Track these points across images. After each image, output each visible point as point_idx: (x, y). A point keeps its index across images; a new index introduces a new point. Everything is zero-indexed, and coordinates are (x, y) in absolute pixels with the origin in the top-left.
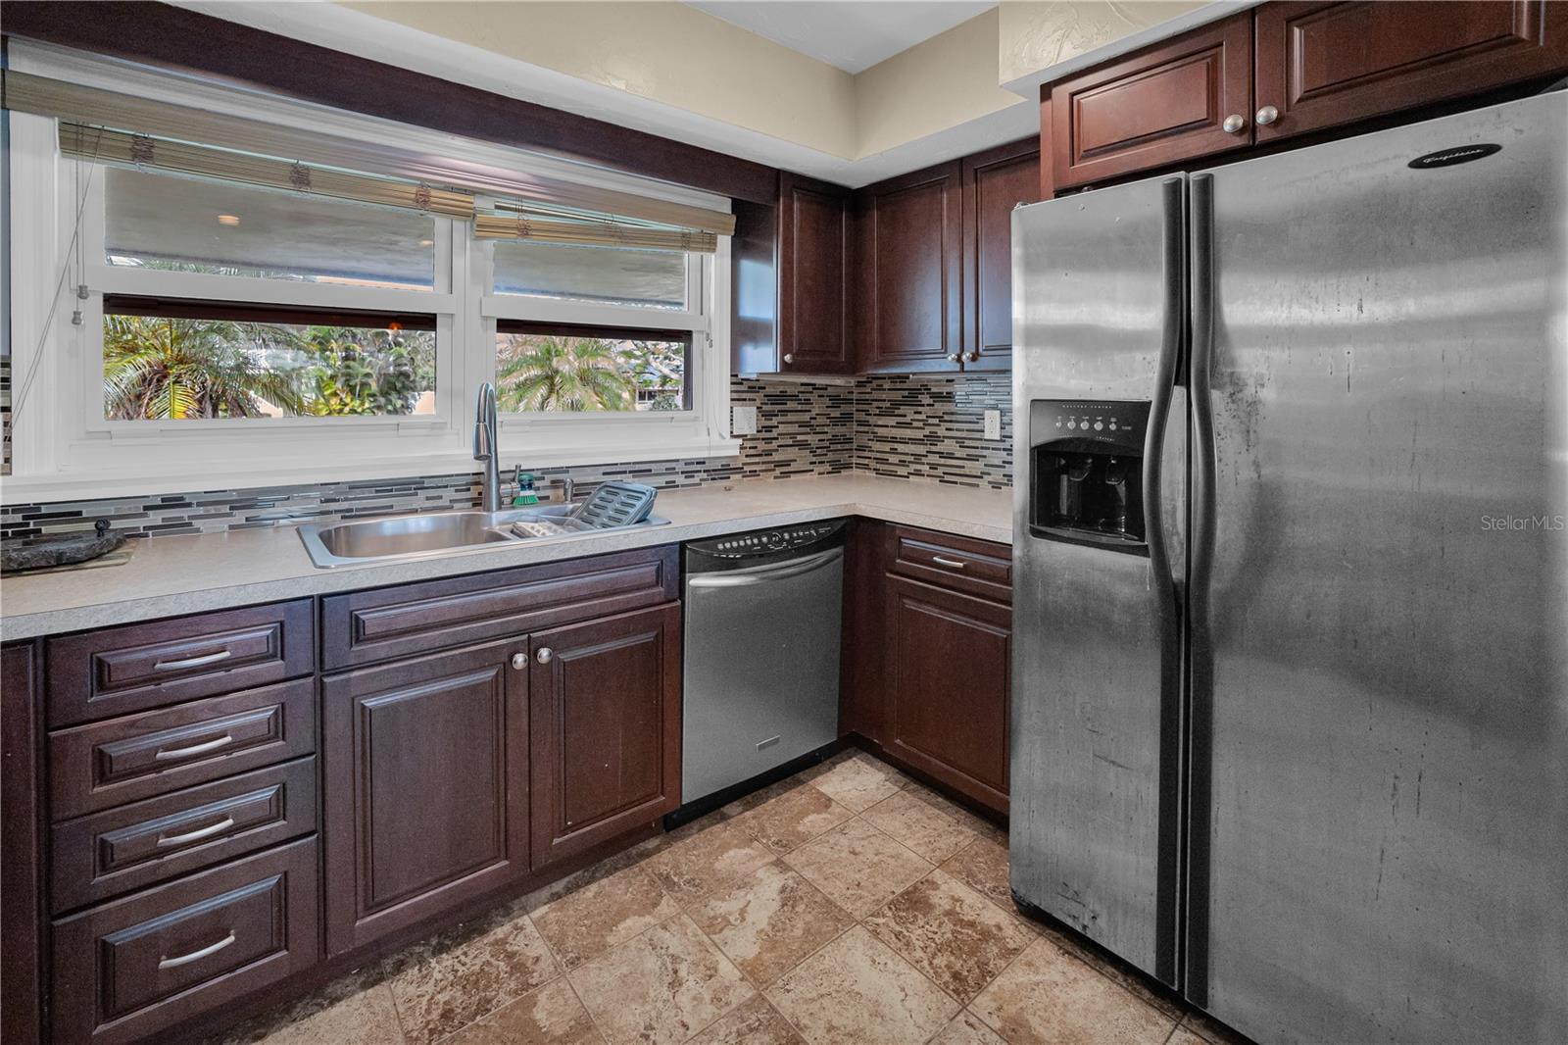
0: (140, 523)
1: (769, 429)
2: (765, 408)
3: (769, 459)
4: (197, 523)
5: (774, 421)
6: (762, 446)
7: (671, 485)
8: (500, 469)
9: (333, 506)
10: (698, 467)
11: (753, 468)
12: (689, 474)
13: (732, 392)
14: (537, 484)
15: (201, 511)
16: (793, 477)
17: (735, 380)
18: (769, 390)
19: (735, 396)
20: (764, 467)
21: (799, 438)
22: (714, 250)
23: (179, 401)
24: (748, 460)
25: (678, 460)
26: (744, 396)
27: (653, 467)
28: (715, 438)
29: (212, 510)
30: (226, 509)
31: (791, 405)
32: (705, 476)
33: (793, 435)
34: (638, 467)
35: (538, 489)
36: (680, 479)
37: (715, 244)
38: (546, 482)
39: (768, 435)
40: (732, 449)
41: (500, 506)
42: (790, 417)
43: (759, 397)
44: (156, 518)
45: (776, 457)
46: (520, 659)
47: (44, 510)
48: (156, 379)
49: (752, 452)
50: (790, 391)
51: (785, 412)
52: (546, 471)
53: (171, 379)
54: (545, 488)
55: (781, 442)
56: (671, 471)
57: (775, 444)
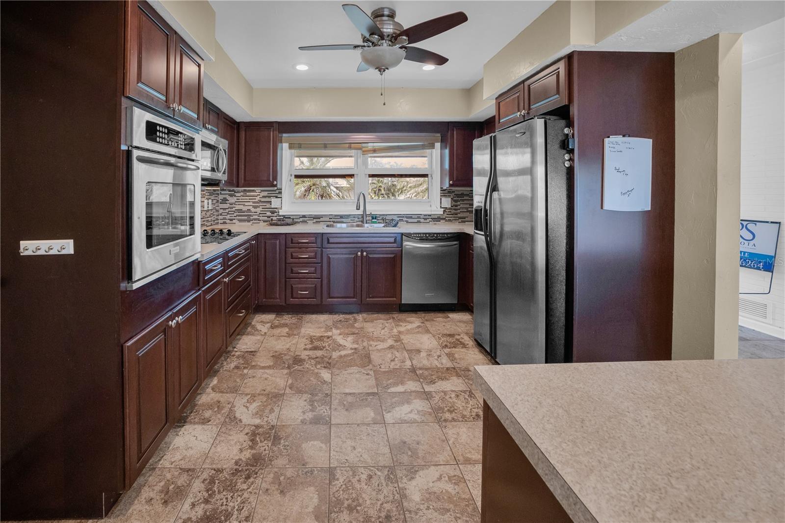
0: (299, 220)
1: (456, 206)
2: (455, 199)
3: (456, 216)
4: (308, 221)
5: (459, 203)
6: (453, 211)
7: (419, 222)
8: (367, 213)
9: (331, 220)
10: (429, 217)
11: (449, 218)
12: (425, 219)
13: (441, 193)
14: (378, 218)
15: (308, 219)
16: (466, 223)
17: (442, 189)
18: (456, 193)
19: (442, 194)
20: (454, 218)
21: (469, 209)
22: (434, 148)
23: (312, 196)
24: (448, 216)
25: (421, 214)
26: (446, 194)
27: (413, 216)
28: (434, 208)
29: (310, 219)
30: (312, 219)
31: (465, 198)
32: (431, 220)
33: (467, 208)
34: (408, 216)
35: (378, 220)
36: (422, 220)
37: (434, 146)
38: (381, 218)
39: (456, 208)
40: (441, 212)
41: (366, 223)
42: (465, 202)
43: (452, 195)
44: (301, 220)
45: (459, 215)
46: (359, 253)
47: (286, 216)
48: (308, 190)
49: (450, 213)
50: (465, 193)
51: (463, 200)
52: (380, 215)
53: (312, 190)
54: (380, 220)
55: (461, 210)
56: (419, 218)
57: (459, 211)
